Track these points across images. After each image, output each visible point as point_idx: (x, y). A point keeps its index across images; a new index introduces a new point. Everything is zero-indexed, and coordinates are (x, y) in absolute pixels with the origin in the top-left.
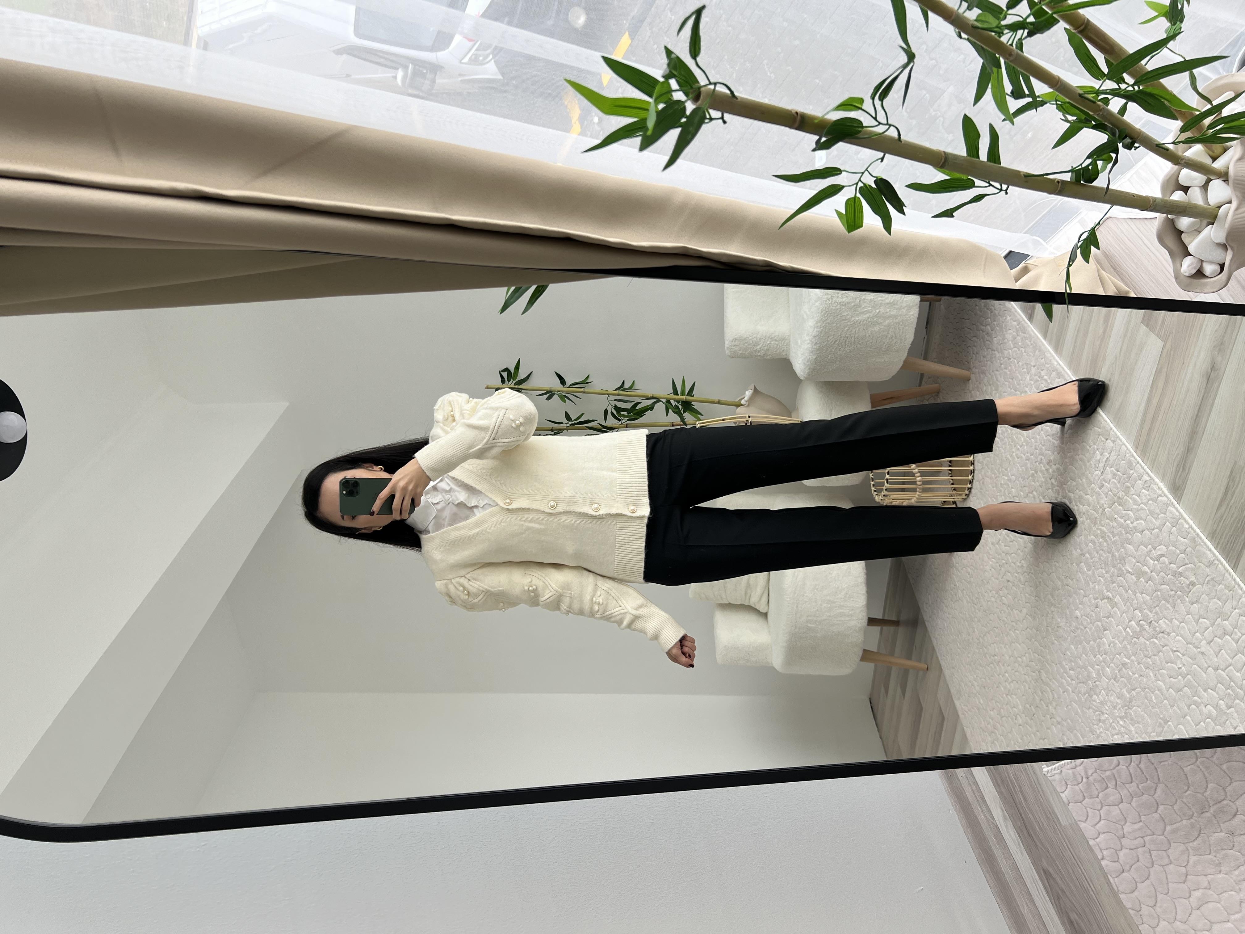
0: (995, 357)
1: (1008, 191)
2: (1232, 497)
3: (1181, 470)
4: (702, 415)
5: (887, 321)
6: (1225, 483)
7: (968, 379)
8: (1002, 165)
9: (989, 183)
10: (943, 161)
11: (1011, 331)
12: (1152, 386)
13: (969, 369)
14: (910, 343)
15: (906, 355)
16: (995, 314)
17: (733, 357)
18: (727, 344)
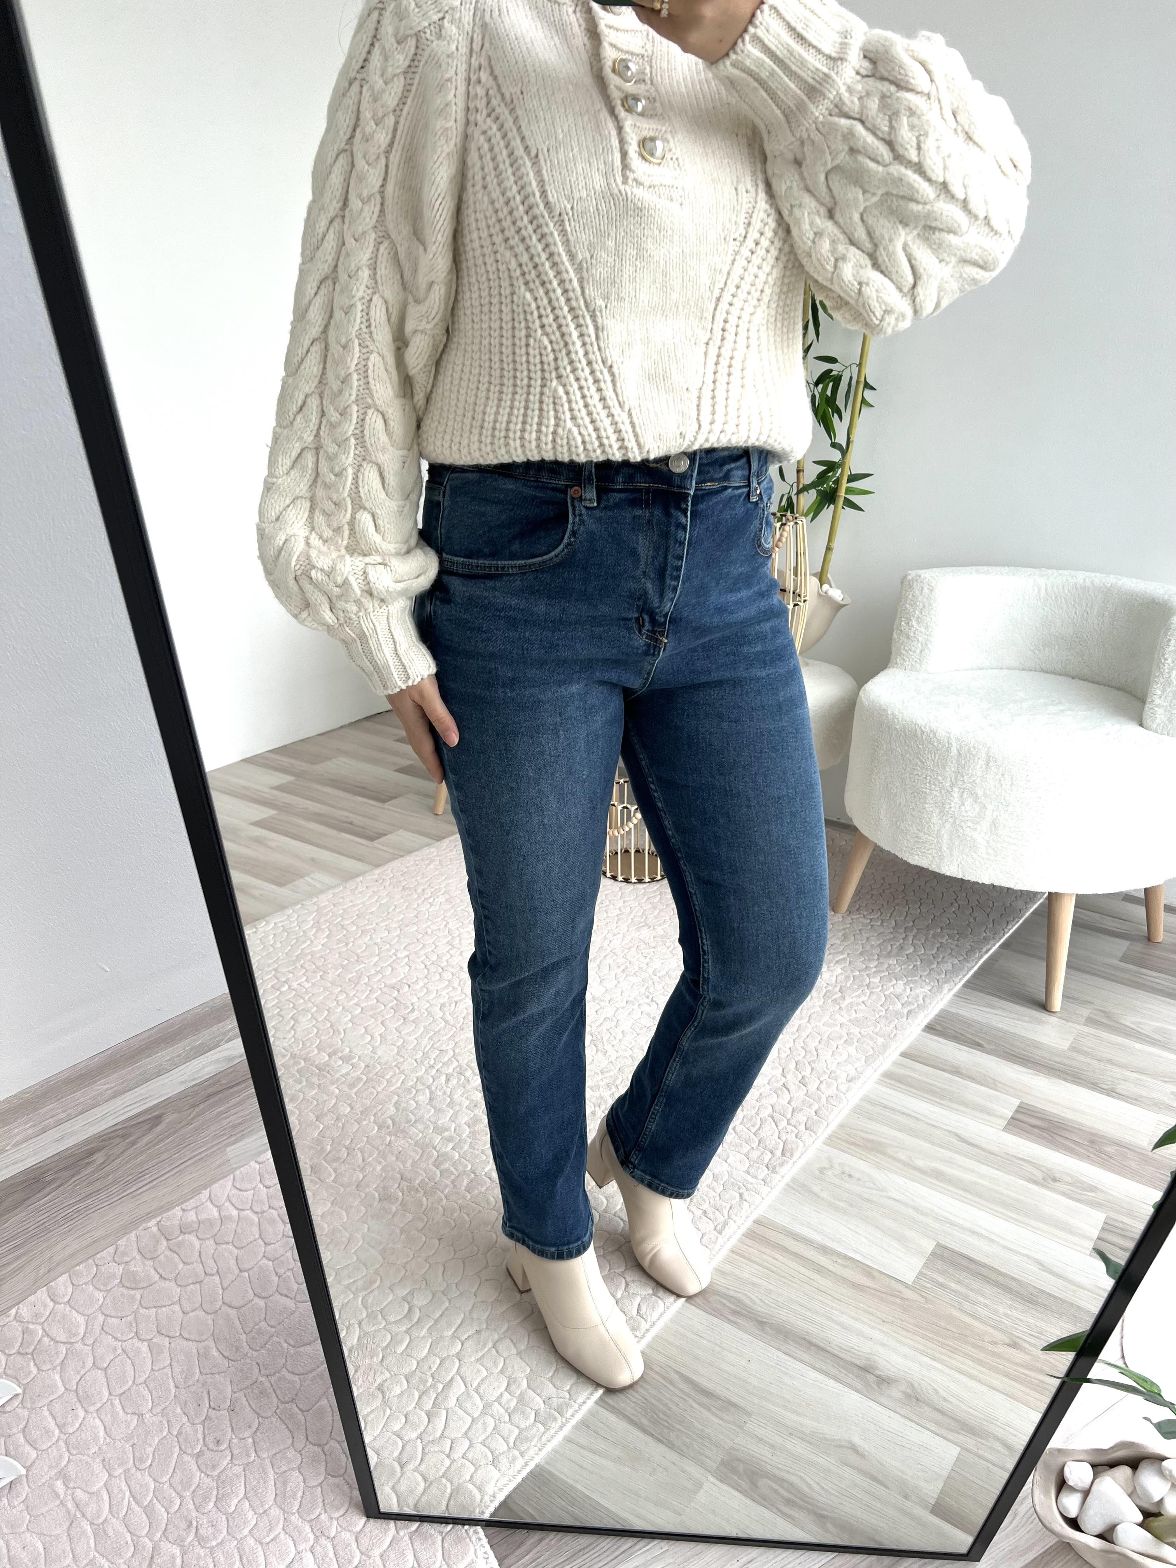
0: (870, 960)
2: (700, 1404)
3: (733, 1307)
4: (812, 520)
6: (719, 1391)
11: (908, 990)
12: (846, 1257)
15: (886, 845)
16: (932, 963)
18: (926, 573)
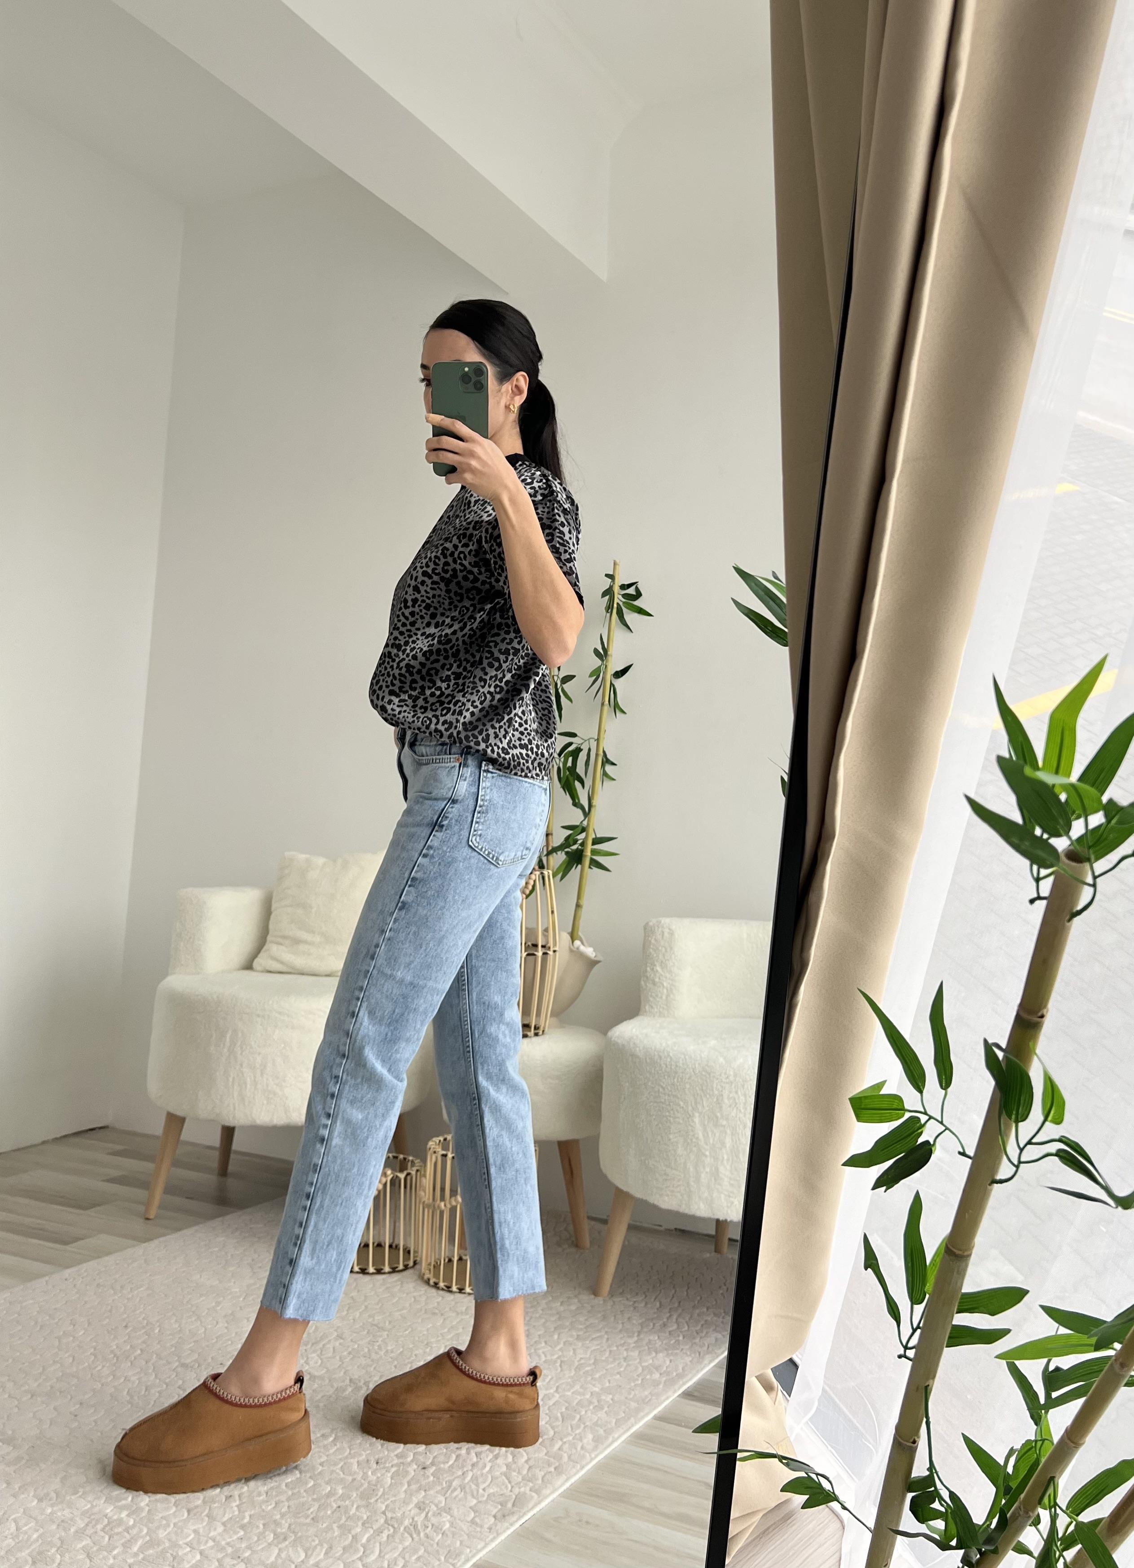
0: (629, 1337)
1: (903, 1359)
4: (560, 881)
5: (691, 1169)
7: (595, 1292)
8: (946, 1349)
9: (918, 1327)
10: (957, 1252)
11: (668, 1362)
13: (612, 1294)
14: (656, 1203)
15: (638, 1195)
16: (694, 1338)
17: (645, 929)
18: (665, 921)
